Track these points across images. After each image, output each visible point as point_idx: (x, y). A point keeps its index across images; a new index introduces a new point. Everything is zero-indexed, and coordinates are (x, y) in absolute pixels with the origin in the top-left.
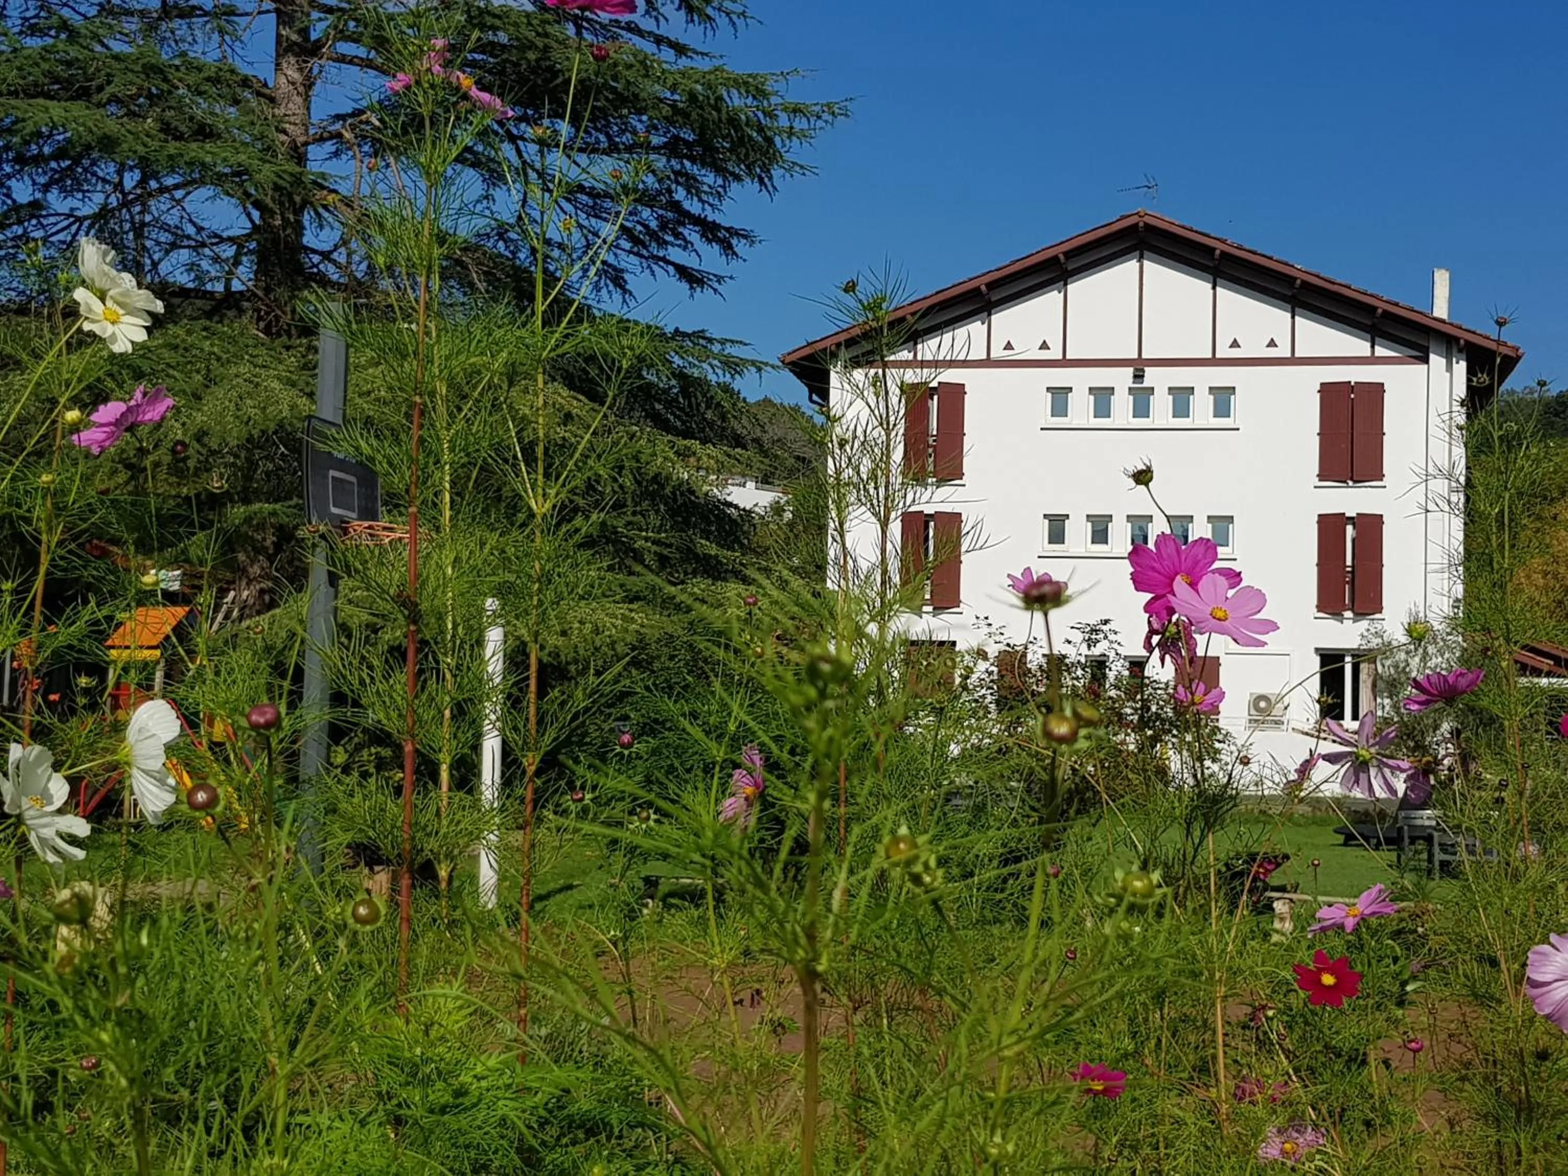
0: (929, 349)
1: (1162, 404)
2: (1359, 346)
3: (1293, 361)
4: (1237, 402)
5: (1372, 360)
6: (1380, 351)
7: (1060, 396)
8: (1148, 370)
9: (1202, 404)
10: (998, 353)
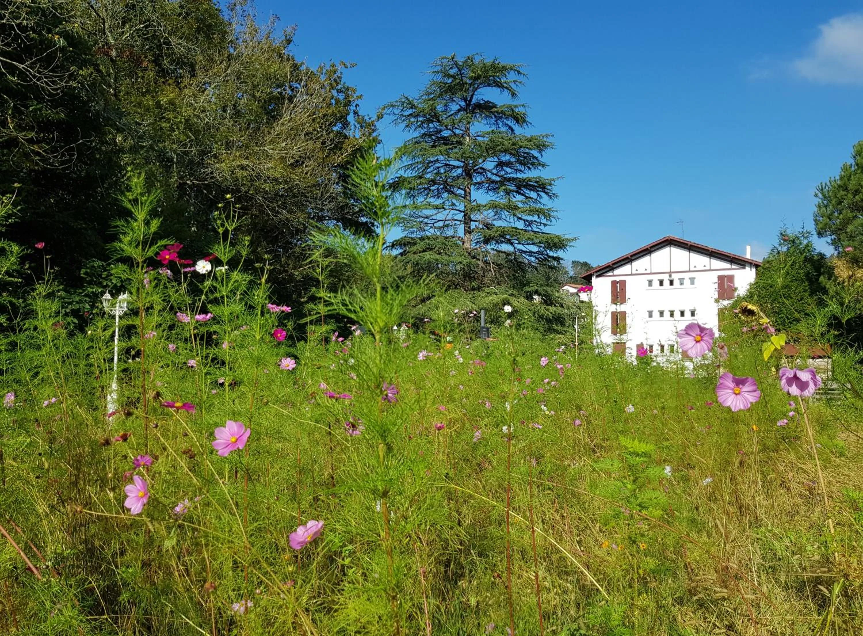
0: (617, 272)
1: (676, 282)
2: (727, 265)
3: (710, 270)
4: (695, 281)
5: (731, 269)
6: (733, 267)
7: (650, 282)
8: (673, 274)
9: (687, 282)
10: (634, 272)
